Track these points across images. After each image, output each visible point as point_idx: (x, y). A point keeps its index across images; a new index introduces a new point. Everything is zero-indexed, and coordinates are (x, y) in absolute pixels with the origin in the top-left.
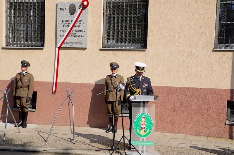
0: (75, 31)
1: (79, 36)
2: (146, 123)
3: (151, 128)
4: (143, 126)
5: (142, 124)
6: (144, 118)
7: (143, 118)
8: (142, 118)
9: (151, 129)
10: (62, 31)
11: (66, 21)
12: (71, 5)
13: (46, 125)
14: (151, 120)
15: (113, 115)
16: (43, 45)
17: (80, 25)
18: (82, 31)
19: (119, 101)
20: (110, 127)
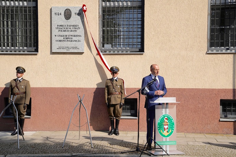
0: (72, 36)
1: (76, 41)
2: (168, 124)
3: (173, 128)
4: (166, 127)
5: (165, 125)
6: (167, 119)
8: (165, 119)
9: (173, 129)
10: (57, 36)
11: (61, 26)
12: (66, 10)
13: (43, 132)
14: (172, 120)
15: (115, 118)
16: (37, 50)
17: (76, 30)
18: (79, 36)
19: (120, 104)
20: (112, 130)
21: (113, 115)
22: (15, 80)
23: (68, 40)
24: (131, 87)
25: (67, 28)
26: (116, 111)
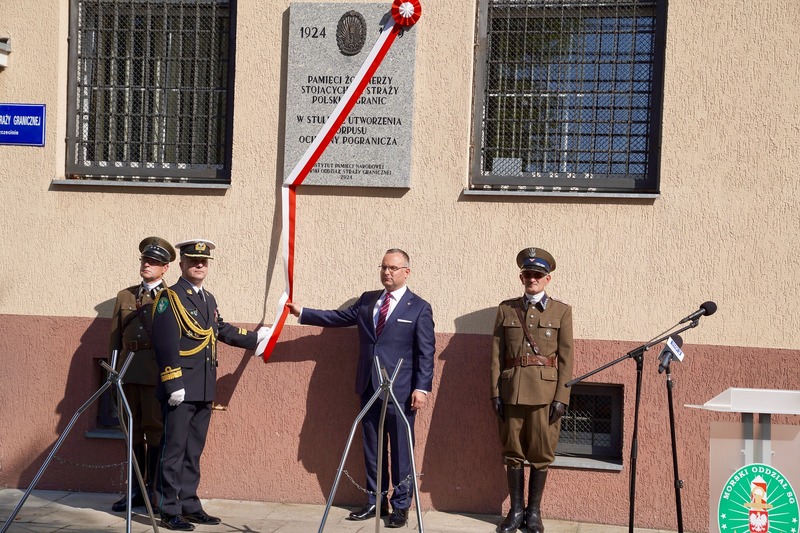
1: (379, 141)
2: (770, 507)
3: (793, 530)
4: (758, 521)
5: (755, 513)
6: (763, 486)
8: (753, 486)
10: (305, 120)
11: (322, 80)
12: (344, 17)
13: (237, 502)
14: (789, 494)
15: (526, 462)
16: (225, 176)
17: (381, 96)
18: (392, 121)
19: (553, 407)
20: (512, 512)
21: (520, 451)
22: (134, 290)
23: (348, 136)
24: (598, 337)
26: (534, 436)
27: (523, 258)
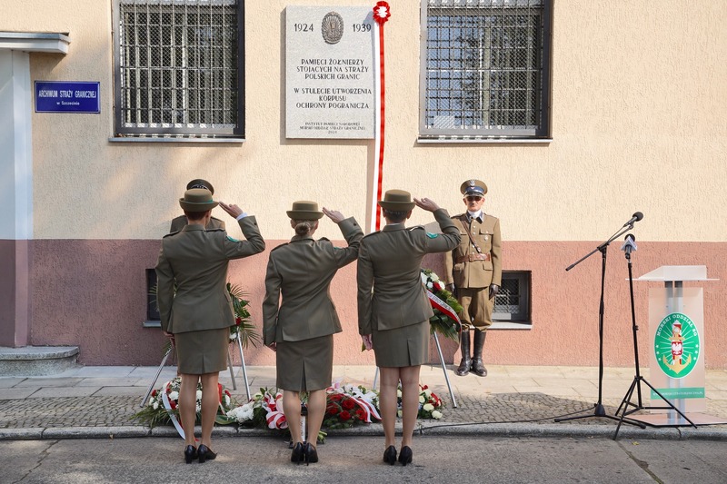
0: (343, 91)
1: (355, 106)
3: (696, 352)
4: (677, 348)
5: (675, 343)
7: (676, 325)
8: (673, 327)
9: (696, 356)
11: (312, 62)
12: (327, 16)
14: (694, 330)
16: (241, 132)
17: (356, 73)
18: (365, 91)
21: (468, 319)
23: (332, 102)
24: (513, 239)
25: (330, 69)
27: (466, 187)
